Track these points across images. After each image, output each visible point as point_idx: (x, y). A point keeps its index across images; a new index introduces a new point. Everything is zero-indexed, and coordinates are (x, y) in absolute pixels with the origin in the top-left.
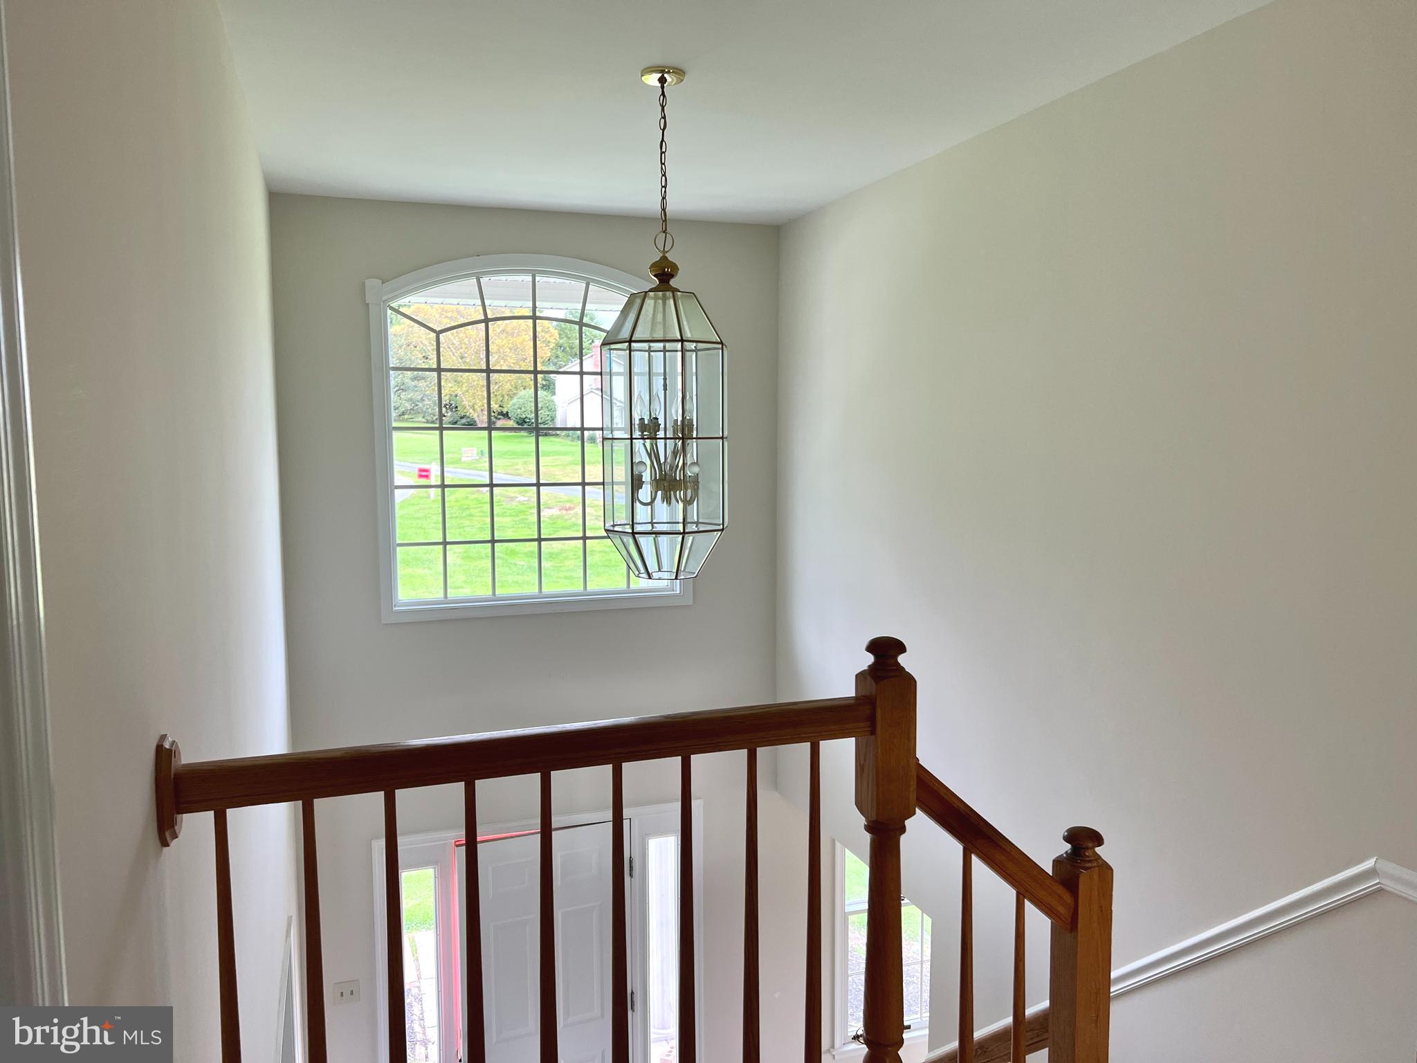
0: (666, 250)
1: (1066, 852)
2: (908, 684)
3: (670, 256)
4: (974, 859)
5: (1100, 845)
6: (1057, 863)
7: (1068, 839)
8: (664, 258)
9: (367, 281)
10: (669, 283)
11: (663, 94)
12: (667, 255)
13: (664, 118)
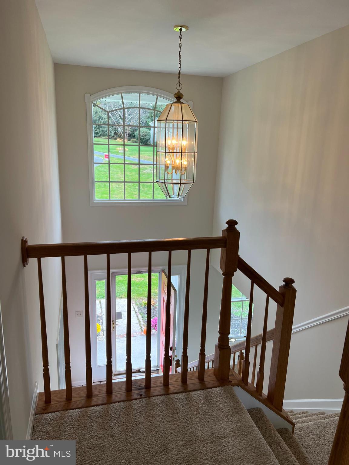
0: (180, 89)
1: (283, 285)
2: (237, 234)
3: (181, 92)
4: (255, 285)
5: (293, 283)
6: (280, 287)
7: (284, 281)
8: (179, 92)
9: (86, 94)
10: (180, 100)
11: (181, 35)
12: (180, 91)
13: (181, 43)
